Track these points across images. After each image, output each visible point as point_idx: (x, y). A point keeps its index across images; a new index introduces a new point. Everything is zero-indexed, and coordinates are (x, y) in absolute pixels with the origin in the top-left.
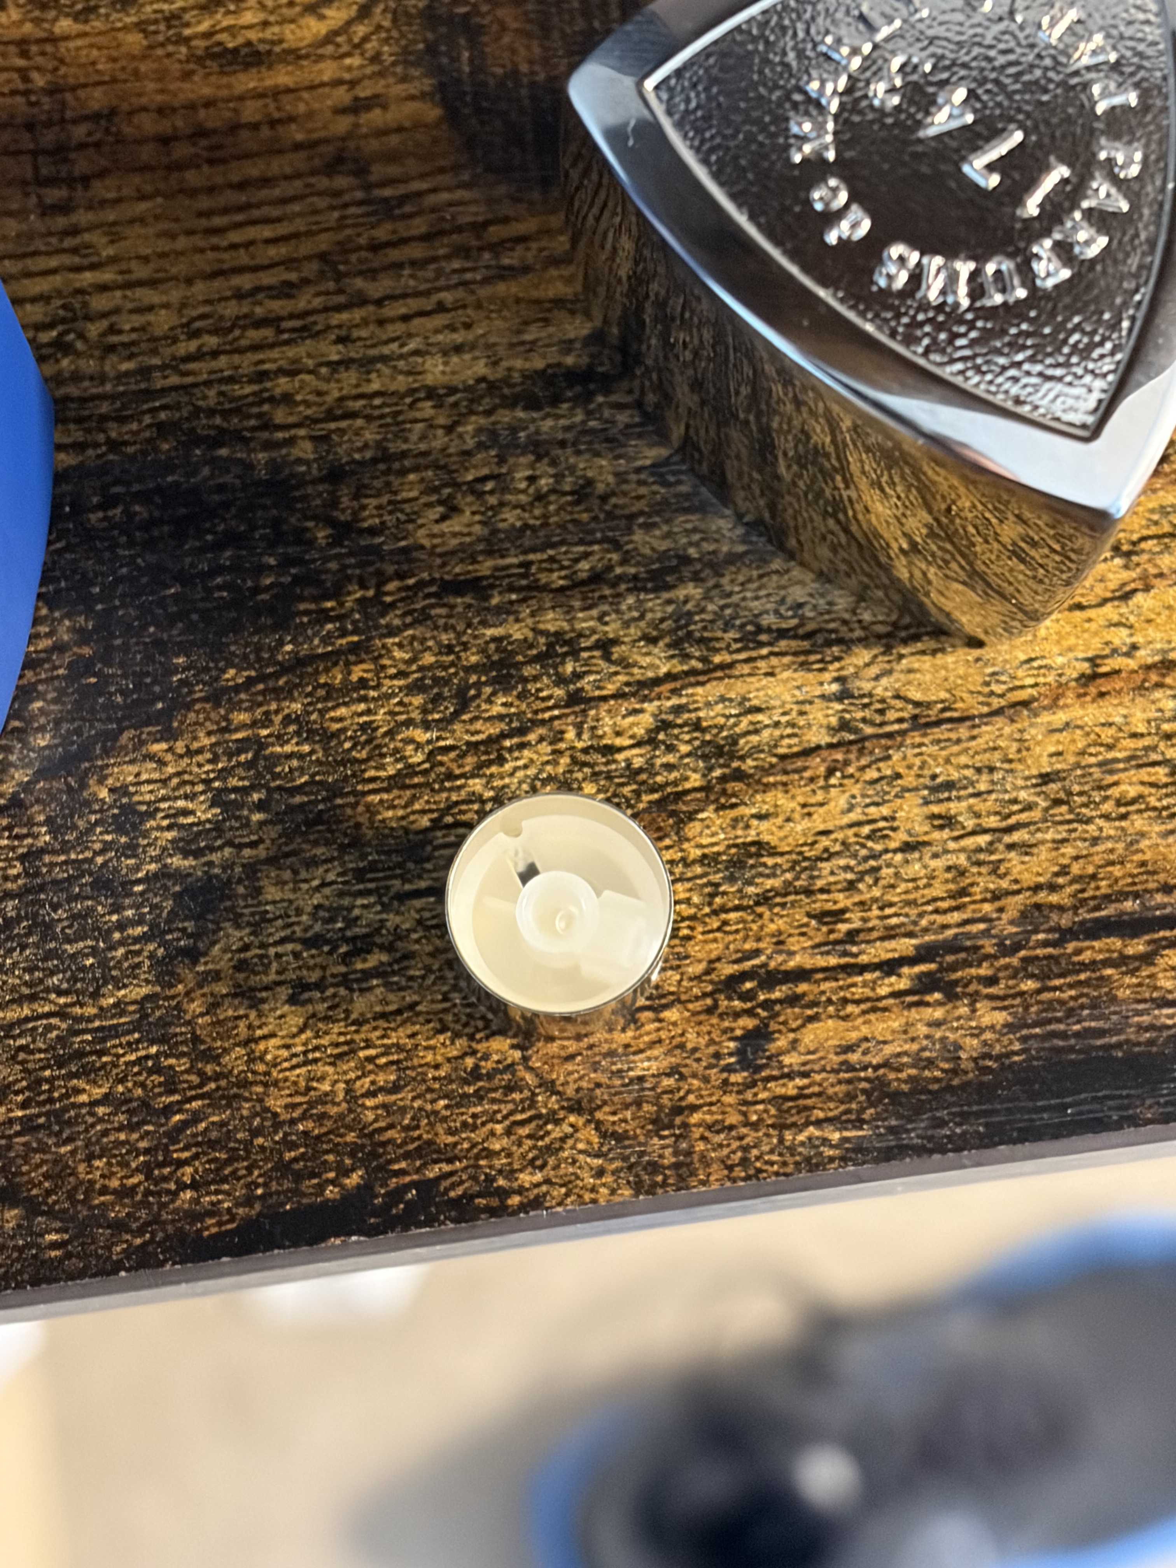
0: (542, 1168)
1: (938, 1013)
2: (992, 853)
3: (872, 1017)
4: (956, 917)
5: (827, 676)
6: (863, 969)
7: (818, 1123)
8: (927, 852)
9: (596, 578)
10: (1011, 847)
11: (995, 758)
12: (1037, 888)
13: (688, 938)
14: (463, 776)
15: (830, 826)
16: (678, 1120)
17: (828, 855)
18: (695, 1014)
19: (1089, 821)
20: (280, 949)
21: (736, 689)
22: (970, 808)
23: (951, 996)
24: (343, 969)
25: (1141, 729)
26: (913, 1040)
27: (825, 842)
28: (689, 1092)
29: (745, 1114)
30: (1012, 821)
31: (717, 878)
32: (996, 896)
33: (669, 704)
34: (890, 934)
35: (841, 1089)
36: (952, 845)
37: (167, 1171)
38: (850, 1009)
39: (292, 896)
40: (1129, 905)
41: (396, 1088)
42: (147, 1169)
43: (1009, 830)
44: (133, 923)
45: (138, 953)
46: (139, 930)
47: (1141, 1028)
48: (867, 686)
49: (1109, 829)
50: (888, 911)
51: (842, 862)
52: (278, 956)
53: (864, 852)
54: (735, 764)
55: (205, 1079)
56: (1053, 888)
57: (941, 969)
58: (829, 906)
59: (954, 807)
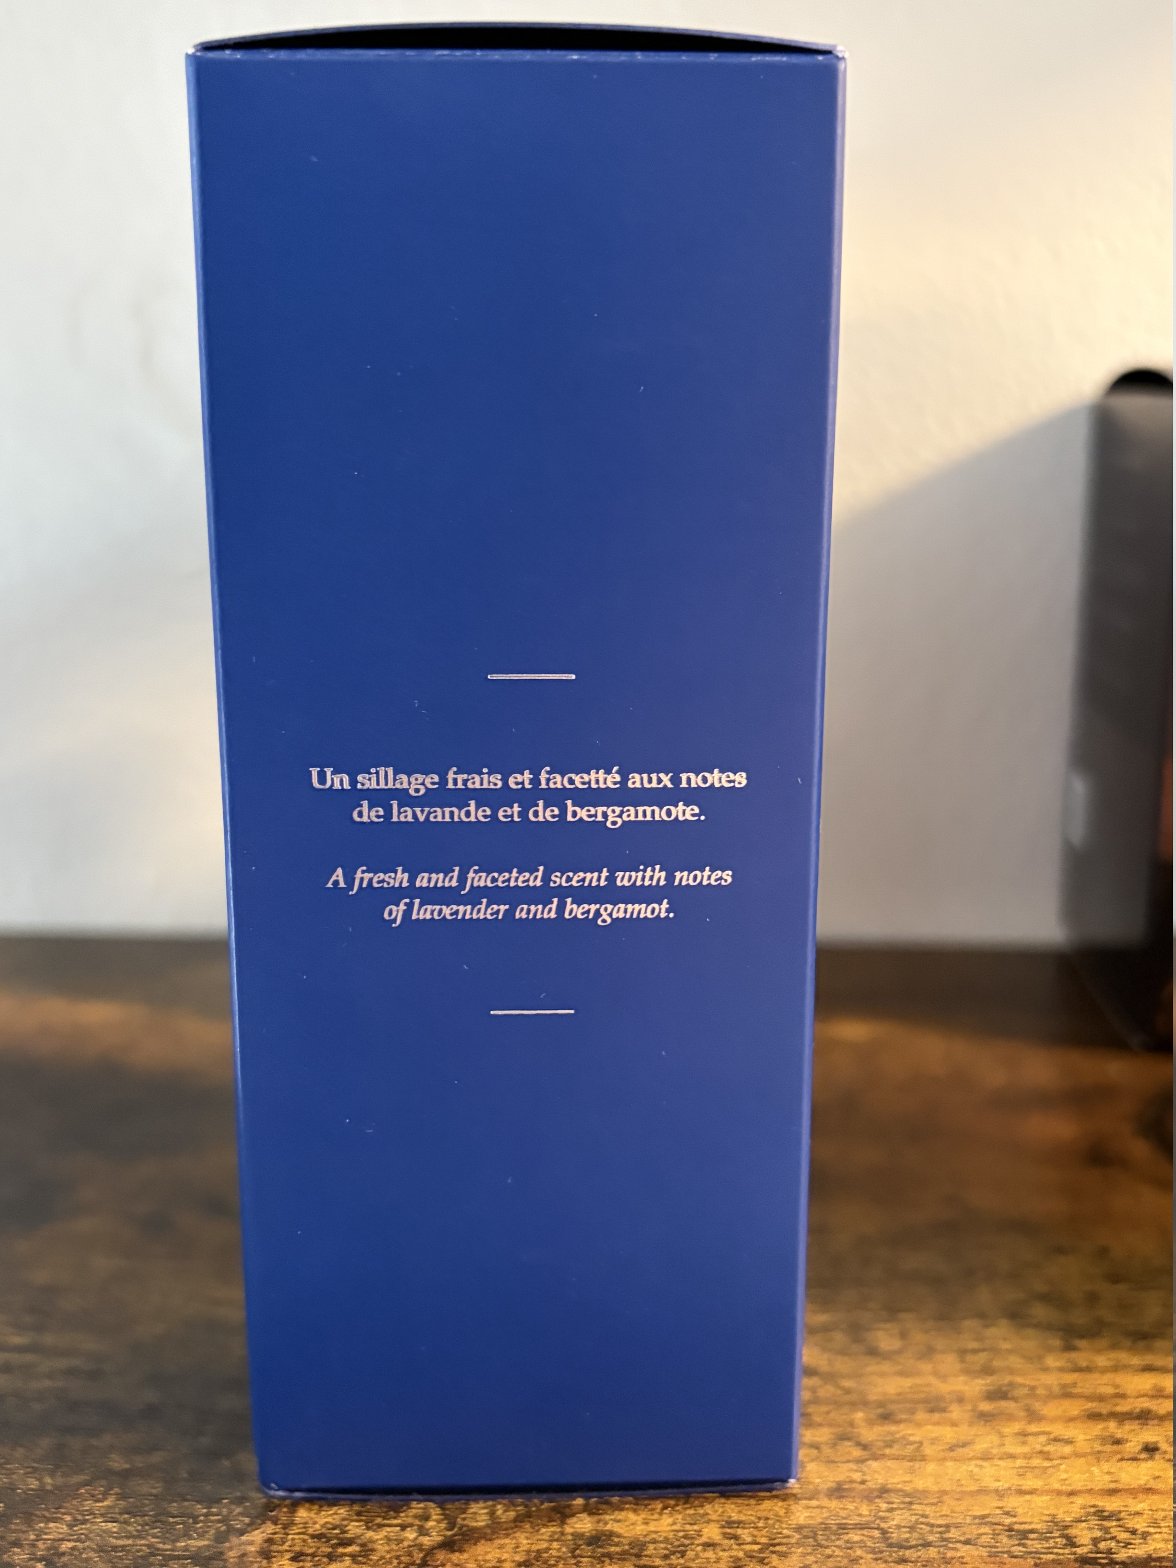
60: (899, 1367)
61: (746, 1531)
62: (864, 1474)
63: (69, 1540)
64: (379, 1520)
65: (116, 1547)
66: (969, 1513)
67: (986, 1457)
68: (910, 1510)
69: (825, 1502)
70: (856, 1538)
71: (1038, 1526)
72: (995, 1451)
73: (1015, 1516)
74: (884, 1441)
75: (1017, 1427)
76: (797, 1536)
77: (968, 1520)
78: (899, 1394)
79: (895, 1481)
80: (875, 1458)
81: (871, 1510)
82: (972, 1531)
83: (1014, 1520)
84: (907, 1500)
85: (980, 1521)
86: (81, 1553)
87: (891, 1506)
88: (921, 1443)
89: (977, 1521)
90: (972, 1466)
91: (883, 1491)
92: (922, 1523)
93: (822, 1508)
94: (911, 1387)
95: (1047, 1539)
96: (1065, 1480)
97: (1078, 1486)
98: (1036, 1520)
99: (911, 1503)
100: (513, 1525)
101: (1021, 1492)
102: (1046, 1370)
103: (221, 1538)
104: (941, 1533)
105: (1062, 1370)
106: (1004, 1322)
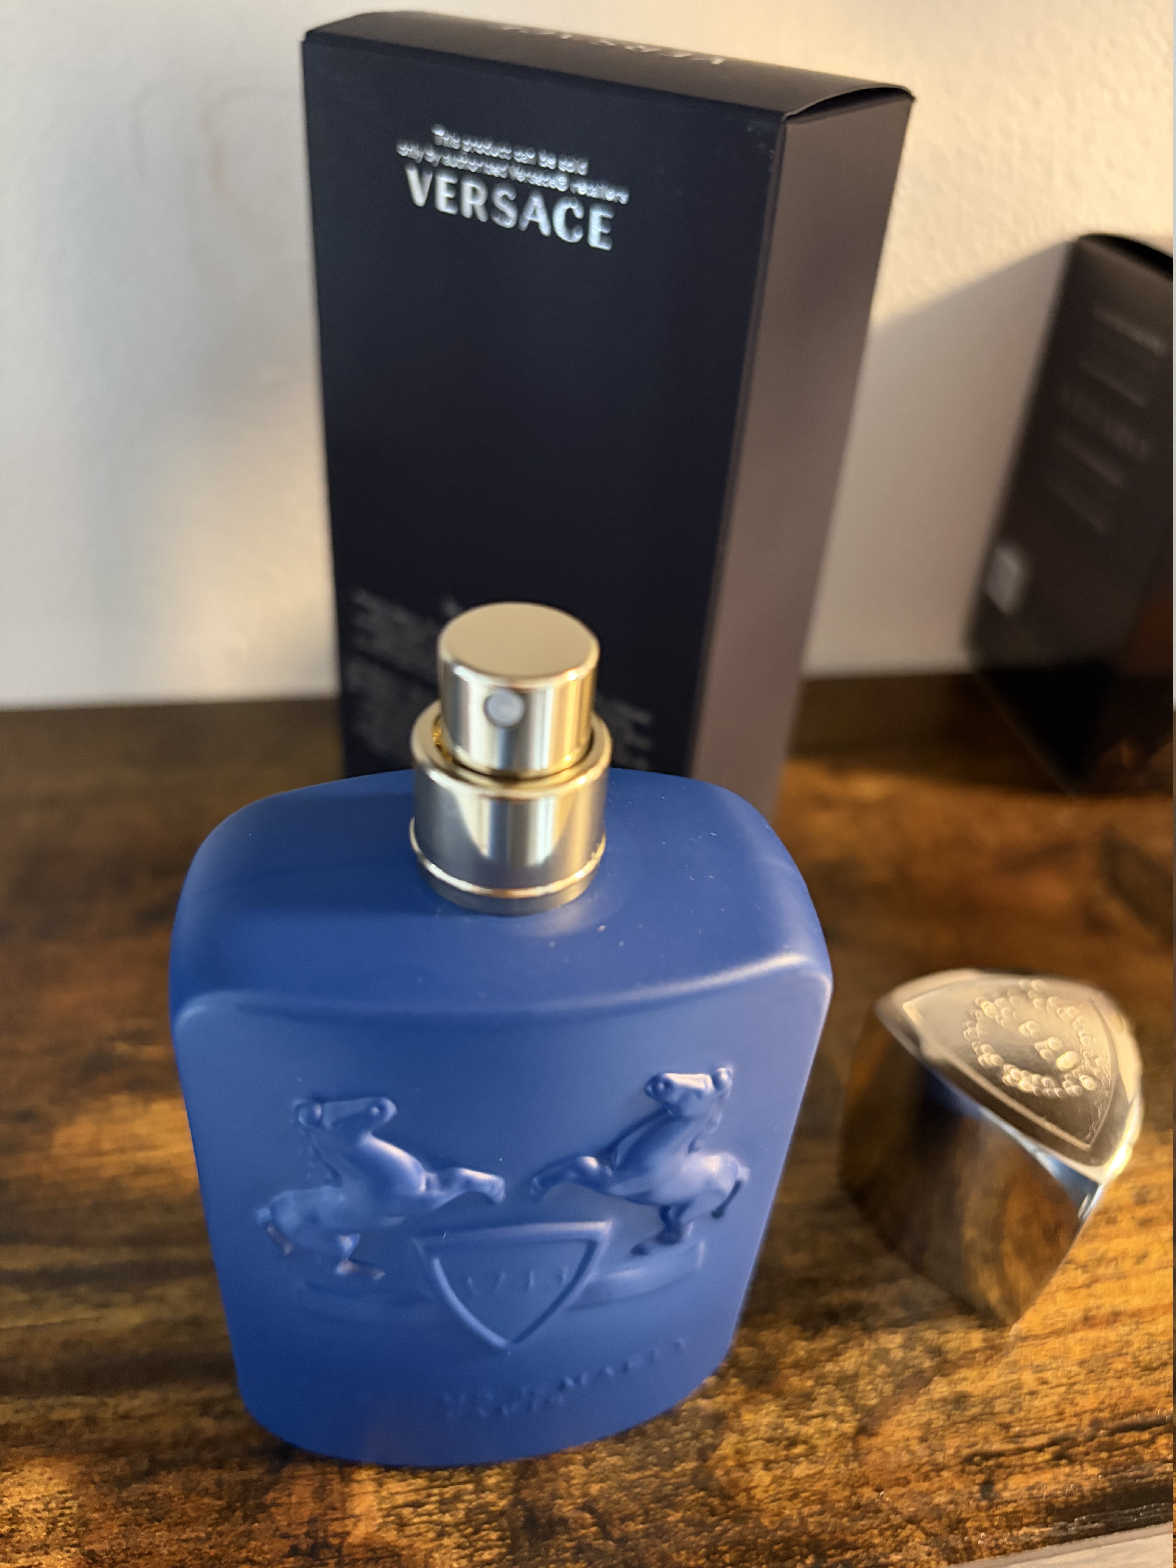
0: (900, 1551)
1: (1067, 1470)
2: (1069, 1395)
3: (1038, 1473)
4: (1062, 1424)
6: (1026, 1450)
7: (1028, 1525)
8: (1040, 1395)
9: (863, 1277)
10: (1076, 1392)
11: (1056, 1353)
12: (1093, 1411)
13: (943, 1436)
14: (825, 1362)
15: (993, 1383)
16: (960, 1526)
17: (997, 1397)
18: (955, 1473)
19: (1106, 1380)
20: (754, 1443)
22: (1053, 1375)
23: (1071, 1461)
24: (785, 1453)
25: (1115, 1340)
26: (1059, 1483)
27: (994, 1391)
28: (962, 1511)
29: (991, 1521)
30: (1073, 1380)
31: (950, 1408)
32: (1076, 1415)
34: (1035, 1433)
35: (1033, 1508)
36: (1050, 1392)
37: (717, 1556)
38: (1026, 1469)
39: (756, 1418)
40: (1135, 1417)
41: (821, 1513)
42: (707, 1557)
43: (1073, 1384)
44: (684, 1431)
45: (688, 1445)
46: (687, 1434)
49: (1116, 1383)
50: (1030, 1422)
51: (1004, 1400)
52: (754, 1447)
53: (1012, 1395)
54: (944, 1356)
55: (729, 1509)
56: (1100, 1410)
57: (1063, 1449)
58: (1004, 1420)
59: (1046, 1375)
61: (1049, 1374)
62: (1096, 1298)
64: (803, 1413)
69: (1085, 1334)
70: (1120, 1367)
76: (1083, 1372)
79: (1118, 1302)
80: (1097, 1280)
81: (1116, 1336)
84: (1134, 1320)
87: (1126, 1329)
88: (1117, 1259)
91: (1115, 1314)
93: (1086, 1340)
99: (1137, 1323)
100: (895, 1398)
103: (702, 1456)
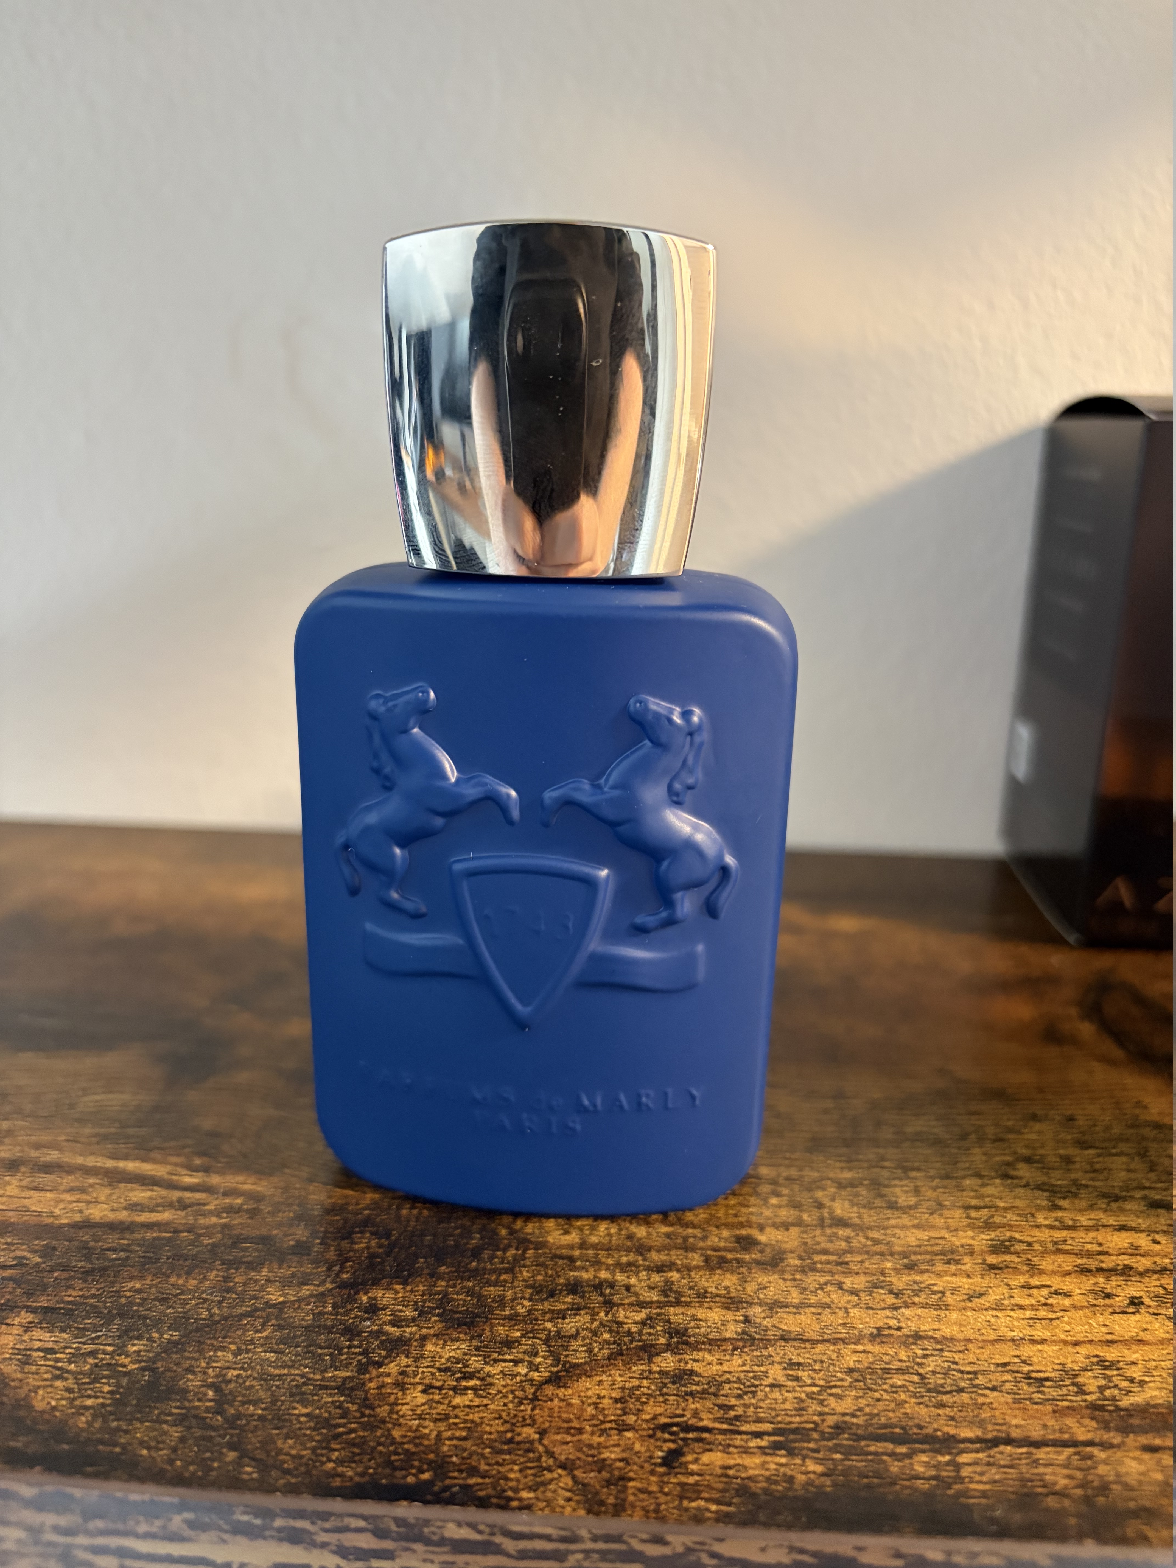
0: (535, 1491)
1: (783, 1460)
2: (819, 1395)
3: (744, 1455)
4: (798, 1419)
5: (739, 1314)
6: (740, 1433)
7: (705, 1500)
8: (784, 1390)
9: (629, 1264)
10: (831, 1395)
11: (825, 1358)
12: (844, 1414)
13: (645, 1403)
14: (544, 1321)
15: (732, 1370)
16: (621, 1483)
17: (729, 1381)
18: (641, 1436)
19: (876, 1391)
20: (425, 1370)
21: (691, 1311)
22: (809, 1375)
23: (791, 1454)
24: (455, 1383)
25: (905, 1358)
26: (767, 1469)
27: (728, 1376)
28: (630, 1471)
30: (833, 1384)
31: (667, 1381)
32: (820, 1414)
33: (655, 1311)
34: (759, 1421)
35: (720, 1486)
36: (798, 1389)
37: (324, 1452)
38: (731, 1449)
39: (440, 1350)
40: (897, 1430)
41: (464, 1439)
42: (314, 1450)
43: (831, 1387)
44: (356, 1347)
45: (352, 1359)
46: (357, 1350)
47: (904, 1487)
48: (758, 1320)
49: (885, 1396)
50: (759, 1410)
51: (736, 1385)
52: (423, 1372)
53: (748, 1383)
54: (685, 1338)
55: (363, 1415)
56: (853, 1415)
57: (787, 1440)
58: (726, 1403)
59: (800, 1373)
60: (916, 1221)
61: (806, 1373)
62: (899, 1321)
63: (234, 1369)
64: (495, 1355)
65: (275, 1376)
66: (993, 1361)
67: (999, 1306)
68: (942, 1356)
69: (869, 1347)
70: (899, 1383)
71: (1052, 1375)
72: (1006, 1302)
73: (1031, 1365)
74: (913, 1291)
75: (1022, 1279)
76: (849, 1379)
77: (992, 1368)
78: (919, 1246)
79: (927, 1327)
80: (907, 1306)
81: (909, 1356)
82: (997, 1378)
83: (1031, 1368)
84: (939, 1347)
85: (1003, 1369)
86: (244, 1382)
87: (925, 1352)
88: (943, 1293)
89: (1000, 1369)
90: (988, 1315)
91: (917, 1337)
92: (954, 1370)
93: (869, 1352)
94: (928, 1241)
95: (1060, 1387)
96: (1069, 1331)
97: (1080, 1337)
98: (1049, 1369)
99: (941, 1350)
100: (607, 1362)
101: (1033, 1341)
102: (1038, 1227)
103: (362, 1369)
104: (970, 1379)
105: (1051, 1227)
106: (998, 1181)
